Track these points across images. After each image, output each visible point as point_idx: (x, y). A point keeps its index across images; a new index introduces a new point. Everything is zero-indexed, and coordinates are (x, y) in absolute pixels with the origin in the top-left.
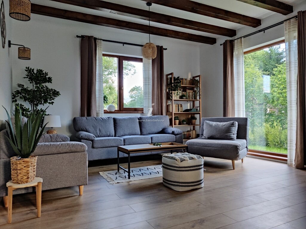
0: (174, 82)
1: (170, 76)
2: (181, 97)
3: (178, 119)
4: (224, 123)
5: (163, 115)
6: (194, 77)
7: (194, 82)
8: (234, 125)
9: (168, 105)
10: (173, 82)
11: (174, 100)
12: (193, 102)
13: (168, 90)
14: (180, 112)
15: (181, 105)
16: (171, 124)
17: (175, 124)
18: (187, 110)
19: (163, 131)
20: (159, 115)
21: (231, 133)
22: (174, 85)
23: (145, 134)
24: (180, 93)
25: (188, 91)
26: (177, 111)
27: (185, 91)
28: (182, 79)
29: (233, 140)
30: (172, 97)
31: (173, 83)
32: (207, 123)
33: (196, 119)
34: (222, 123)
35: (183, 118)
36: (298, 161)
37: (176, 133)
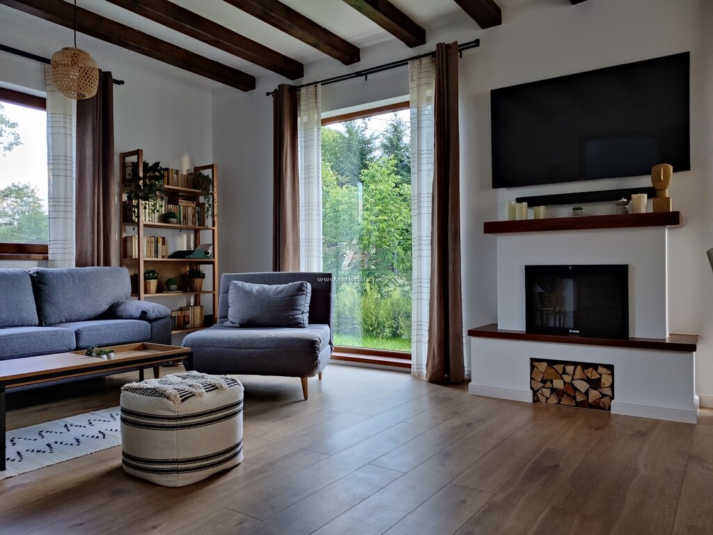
0: (144, 175)
1: (134, 159)
2: (165, 218)
3: (155, 278)
4: (282, 286)
5: (110, 265)
6: (197, 169)
7: (198, 182)
8: (303, 290)
9: (126, 238)
10: (141, 175)
11: (145, 226)
12: (196, 232)
13: (125, 198)
14: (160, 259)
15: (164, 238)
16: (135, 292)
17: (146, 292)
18: (179, 254)
19: (112, 313)
20: (98, 265)
21: (297, 309)
22: (144, 184)
23: (53, 321)
24: (162, 206)
25: (184, 204)
26: (153, 254)
27: (176, 203)
28: (167, 170)
29: (301, 327)
30: (138, 217)
31: (140, 179)
32: (236, 286)
33: (203, 276)
34: (274, 287)
35: (168, 275)
36: (433, 367)
37: (152, 315)
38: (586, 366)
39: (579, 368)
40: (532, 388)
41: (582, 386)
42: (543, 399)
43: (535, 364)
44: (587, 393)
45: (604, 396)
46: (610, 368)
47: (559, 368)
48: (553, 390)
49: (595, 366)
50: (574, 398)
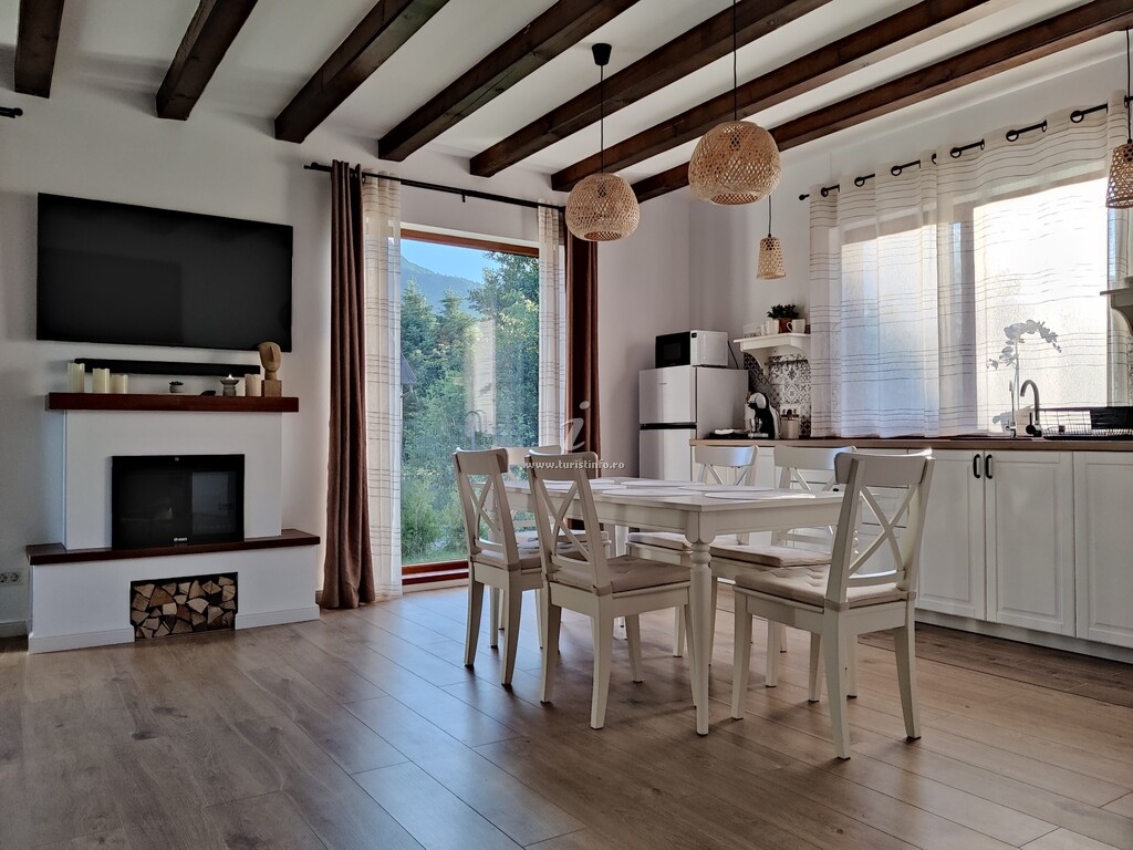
38: (203, 579)
39: (196, 583)
40: (132, 622)
41: (199, 605)
42: (148, 634)
43: (138, 589)
44: (205, 613)
45: (225, 611)
46: (233, 577)
47: (171, 589)
48: (163, 618)
49: (215, 578)
50: (190, 622)
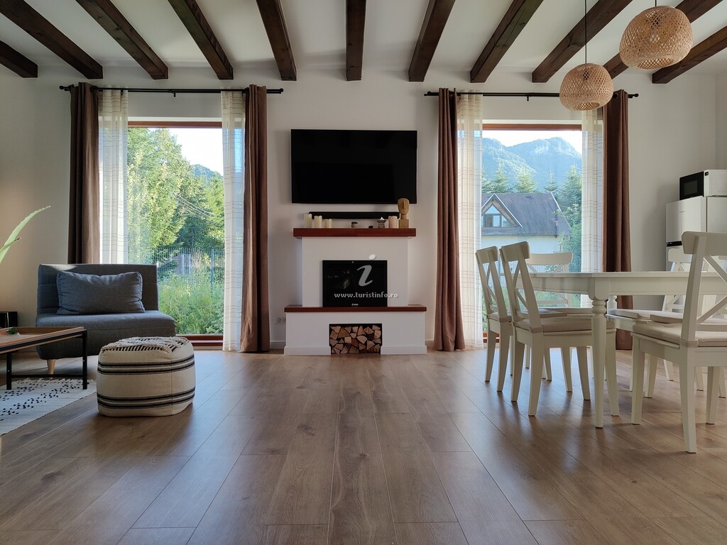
4: (114, 277)
8: (138, 280)
21: (136, 297)
29: (140, 312)
36: (248, 340)
38: (365, 326)
39: (361, 327)
40: (330, 345)
41: (363, 339)
42: (338, 352)
43: (333, 328)
44: (366, 344)
45: (376, 344)
46: (380, 325)
47: (349, 329)
48: (345, 344)
49: (371, 326)
50: (358, 348)
